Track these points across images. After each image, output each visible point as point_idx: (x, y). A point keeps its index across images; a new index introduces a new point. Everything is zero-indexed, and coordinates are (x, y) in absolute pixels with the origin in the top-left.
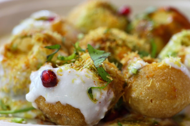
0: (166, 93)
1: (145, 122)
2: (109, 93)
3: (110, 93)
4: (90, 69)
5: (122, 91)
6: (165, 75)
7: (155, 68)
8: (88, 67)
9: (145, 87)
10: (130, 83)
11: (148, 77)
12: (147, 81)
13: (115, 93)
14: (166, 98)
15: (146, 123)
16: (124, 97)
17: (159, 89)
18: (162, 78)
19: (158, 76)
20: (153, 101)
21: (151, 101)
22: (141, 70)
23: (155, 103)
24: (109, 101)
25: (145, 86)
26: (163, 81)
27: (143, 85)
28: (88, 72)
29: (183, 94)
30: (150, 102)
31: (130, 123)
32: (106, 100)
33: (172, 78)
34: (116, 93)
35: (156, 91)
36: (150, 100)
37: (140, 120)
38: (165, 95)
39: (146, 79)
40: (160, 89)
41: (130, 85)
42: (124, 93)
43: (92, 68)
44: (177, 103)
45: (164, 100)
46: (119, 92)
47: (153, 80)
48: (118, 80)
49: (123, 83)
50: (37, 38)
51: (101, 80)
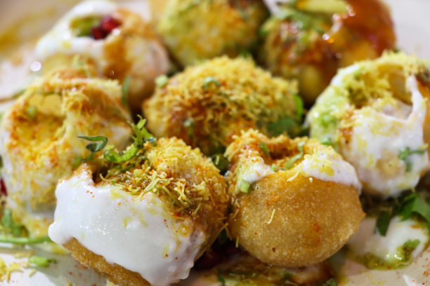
0: (300, 236)
1: (267, 275)
2: (193, 236)
3: (196, 236)
4: (158, 194)
5: (224, 221)
6: (300, 199)
7: (283, 183)
8: (155, 190)
9: (262, 223)
10: (237, 208)
11: (268, 204)
12: (267, 212)
13: (206, 232)
14: (301, 246)
15: (270, 279)
16: (227, 230)
17: (288, 229)
18: (294, 206)
19: (287, 202)
20: (277, 251)
21: (274, 250)
22: (258, 185)
23: (281, 254)
24: (195, 249)
25: (262, 220)
26: (294, 212)
27: (259, 218)
28: (153, 202)
29: (334, 234)
30: (272, 252)
31: (238, 277)
32: (188, 251)
33: (313, 204)
34: (210, 230)
35: (282, 233)
36: (271, 248)
37: (260, 272)
38: (299, 240)
39: (265, 207)
40: (290, 228)
41: (237, 211)
42: (227, 224)
43: (162, 192)
44: (323, 251)
45: (297, 250)
46: (217, 225)
47: (277, 210)
48: (214, 205)
49: (226, 207)
50: (71, 104)
51: (178, 214)
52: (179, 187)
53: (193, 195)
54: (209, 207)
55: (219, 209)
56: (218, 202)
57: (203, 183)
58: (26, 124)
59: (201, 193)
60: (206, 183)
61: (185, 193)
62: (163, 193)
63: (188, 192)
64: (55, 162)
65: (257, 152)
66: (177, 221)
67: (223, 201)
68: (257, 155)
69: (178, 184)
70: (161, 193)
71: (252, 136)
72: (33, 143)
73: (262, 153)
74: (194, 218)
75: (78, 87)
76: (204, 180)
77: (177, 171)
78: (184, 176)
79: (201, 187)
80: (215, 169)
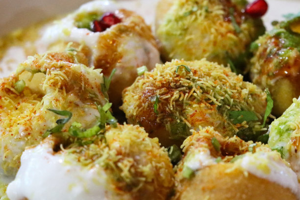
4: (105, 167)
7: (221, 174)
8: (102, 164)
10: (179, 192)
11: (204, 190)
19: (220, 190)
28: (99, 174)
41: (178, 194)
48: (157, 187)
49: (168, 191)
50: (52, 81)
51: (119, 188)
52: (125, 166)
53: (137, 174)
54: (151, 188)
55: (161, 192)
56: (161, 185)
57: (149, 166)
58: (12, 95)
59: (145, 174)
60: (153, 167)
61: (129, 171)
62: (110, 167)
63: (133, 170)
64: (29, 132)
65: (207, 145)
66: (118, 195)
67: (166, 185)
68: (206, 147)
69: (125, 162)
70: (107, 168)
71: (207, 132)
72: (14, 112)
73: (212, 146)
74: (134, 195)
75: (61, 67)
76: (151, 163)
77: (127, 151)
78: (133, 157)
79: (147, 169)
80: (167, 157)
